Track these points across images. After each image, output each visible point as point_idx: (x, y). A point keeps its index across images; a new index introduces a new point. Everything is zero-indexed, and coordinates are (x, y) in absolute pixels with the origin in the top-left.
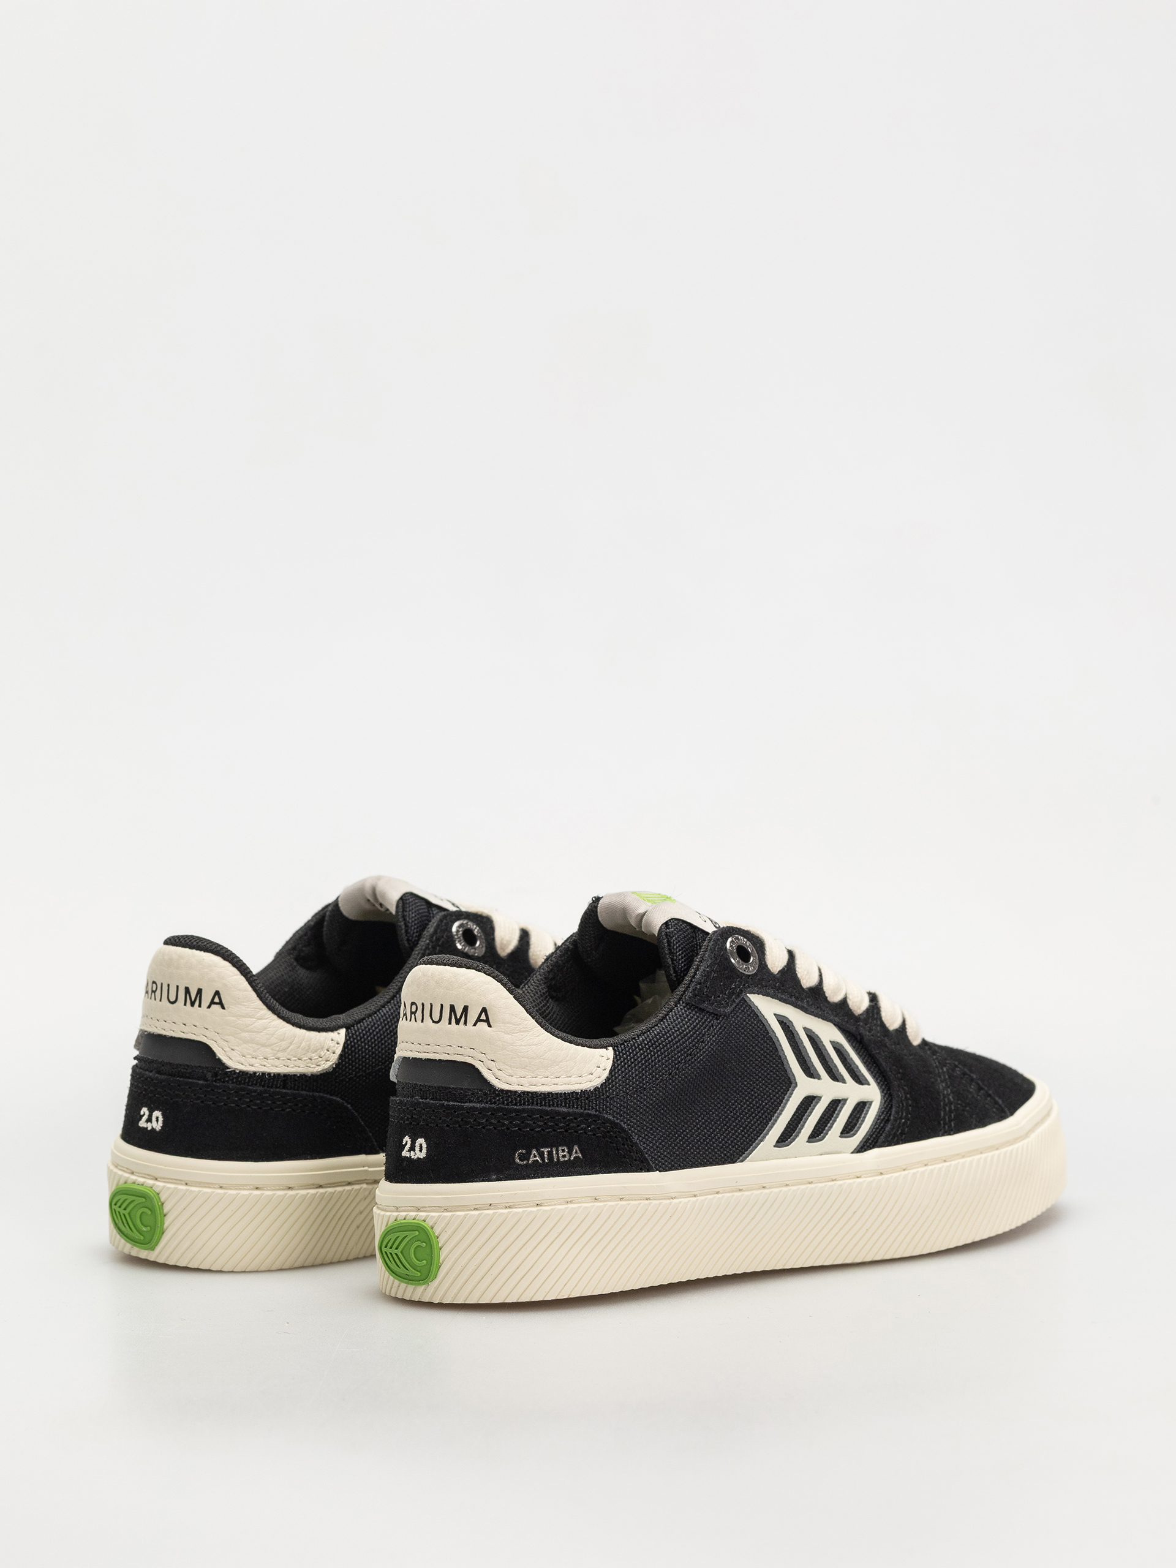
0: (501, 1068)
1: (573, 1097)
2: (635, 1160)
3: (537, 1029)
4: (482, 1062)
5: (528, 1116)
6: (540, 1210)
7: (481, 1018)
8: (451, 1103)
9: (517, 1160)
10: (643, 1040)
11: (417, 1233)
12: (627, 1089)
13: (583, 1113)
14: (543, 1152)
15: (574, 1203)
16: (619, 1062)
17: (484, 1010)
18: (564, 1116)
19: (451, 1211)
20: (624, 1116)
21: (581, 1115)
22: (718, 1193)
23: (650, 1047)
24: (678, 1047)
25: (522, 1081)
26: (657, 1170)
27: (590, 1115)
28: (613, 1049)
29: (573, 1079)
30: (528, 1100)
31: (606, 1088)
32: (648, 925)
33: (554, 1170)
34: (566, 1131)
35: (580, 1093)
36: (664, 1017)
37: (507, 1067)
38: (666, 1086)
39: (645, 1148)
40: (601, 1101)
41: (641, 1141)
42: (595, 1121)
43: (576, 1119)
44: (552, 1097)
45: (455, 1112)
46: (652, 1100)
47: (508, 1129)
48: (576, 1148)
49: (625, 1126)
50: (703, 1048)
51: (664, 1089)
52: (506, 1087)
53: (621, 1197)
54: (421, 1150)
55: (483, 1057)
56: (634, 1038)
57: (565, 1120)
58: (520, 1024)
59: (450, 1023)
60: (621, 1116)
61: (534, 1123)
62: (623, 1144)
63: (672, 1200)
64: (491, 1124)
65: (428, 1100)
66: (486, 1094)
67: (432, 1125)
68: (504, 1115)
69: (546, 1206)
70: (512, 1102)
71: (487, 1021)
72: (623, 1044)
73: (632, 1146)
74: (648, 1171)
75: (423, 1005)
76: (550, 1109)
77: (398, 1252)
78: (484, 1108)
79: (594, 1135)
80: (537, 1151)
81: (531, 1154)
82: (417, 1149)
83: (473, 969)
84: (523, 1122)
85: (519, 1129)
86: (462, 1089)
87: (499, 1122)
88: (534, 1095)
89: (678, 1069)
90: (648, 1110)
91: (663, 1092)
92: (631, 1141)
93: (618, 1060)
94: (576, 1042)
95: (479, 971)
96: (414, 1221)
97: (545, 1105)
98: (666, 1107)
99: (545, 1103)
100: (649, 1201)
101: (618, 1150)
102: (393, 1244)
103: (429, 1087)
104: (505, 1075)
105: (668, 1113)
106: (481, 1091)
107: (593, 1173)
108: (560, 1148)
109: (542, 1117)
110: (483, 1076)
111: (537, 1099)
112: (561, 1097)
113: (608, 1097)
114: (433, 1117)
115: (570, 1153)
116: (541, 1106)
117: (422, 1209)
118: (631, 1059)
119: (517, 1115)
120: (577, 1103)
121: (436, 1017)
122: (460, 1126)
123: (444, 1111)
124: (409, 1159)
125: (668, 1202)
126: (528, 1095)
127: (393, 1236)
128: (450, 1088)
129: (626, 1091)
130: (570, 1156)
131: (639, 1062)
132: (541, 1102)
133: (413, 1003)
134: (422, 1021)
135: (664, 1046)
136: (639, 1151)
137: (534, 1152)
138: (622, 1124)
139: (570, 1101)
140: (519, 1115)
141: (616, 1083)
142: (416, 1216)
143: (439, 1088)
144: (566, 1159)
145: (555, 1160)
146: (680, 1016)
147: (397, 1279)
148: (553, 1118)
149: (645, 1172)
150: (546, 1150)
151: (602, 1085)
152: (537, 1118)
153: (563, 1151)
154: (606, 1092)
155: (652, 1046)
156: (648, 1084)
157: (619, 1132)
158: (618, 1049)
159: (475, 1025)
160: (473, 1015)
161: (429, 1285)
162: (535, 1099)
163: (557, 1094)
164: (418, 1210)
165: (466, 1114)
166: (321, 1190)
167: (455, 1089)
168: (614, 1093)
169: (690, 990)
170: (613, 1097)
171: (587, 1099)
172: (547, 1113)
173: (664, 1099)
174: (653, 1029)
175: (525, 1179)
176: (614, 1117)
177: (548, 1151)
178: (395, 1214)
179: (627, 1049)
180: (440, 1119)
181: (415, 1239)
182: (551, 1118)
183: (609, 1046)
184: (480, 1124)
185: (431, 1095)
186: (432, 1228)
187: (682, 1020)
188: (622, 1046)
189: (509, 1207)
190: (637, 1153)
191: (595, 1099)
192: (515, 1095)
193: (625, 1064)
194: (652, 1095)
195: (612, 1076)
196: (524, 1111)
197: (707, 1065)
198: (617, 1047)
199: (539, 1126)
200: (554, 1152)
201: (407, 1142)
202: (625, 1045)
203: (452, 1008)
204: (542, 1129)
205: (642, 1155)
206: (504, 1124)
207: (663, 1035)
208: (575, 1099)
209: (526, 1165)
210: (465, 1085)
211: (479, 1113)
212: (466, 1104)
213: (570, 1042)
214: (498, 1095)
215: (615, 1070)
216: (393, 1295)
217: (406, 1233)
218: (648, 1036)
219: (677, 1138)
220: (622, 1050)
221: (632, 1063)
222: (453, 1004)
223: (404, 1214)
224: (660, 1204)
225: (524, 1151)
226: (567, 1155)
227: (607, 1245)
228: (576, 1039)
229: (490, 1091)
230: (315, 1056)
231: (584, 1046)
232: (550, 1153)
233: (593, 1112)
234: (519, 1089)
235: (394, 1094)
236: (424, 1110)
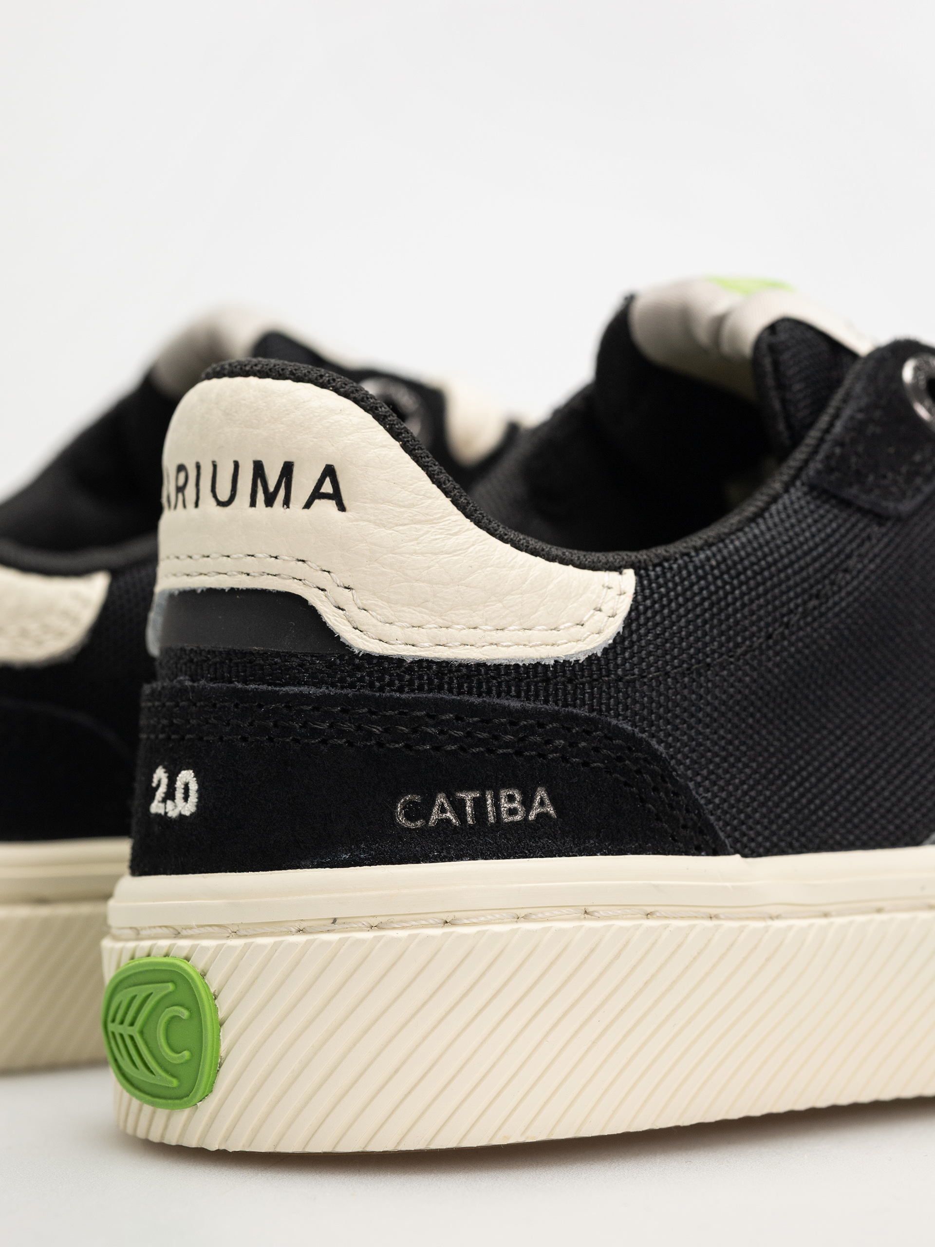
0: (366, 603)
1: (536, 675)
2: (685, 827)
3: (454, 518)
4: (323, 590)
5: (428, 716)
6: (452, 933)
7: (323, 490)
8: (252, 686)
9: (401, 820)
10: (708, 559)
11: (171, 987)
12: (666, 663)
13: (558, 712)
14: (463, 801)
15: (534, 921)
16: (648, 602)
17: (329, 472)
18: (515, 717)
19: (245, 936)
20: (658, 726)
21: (554, 716)
22: (879, 911)
23: (722, 573)
24: (788, 578)
25: (415, 635)
26: (736, 852)
27: (575, 718)
28: (636, 574)
29: (536, 635)
30: (429, 679)
31: (615, 659)
32: (735, 337)
33: (486, 843)
34: (519, 753)
35: (555, 666)
36: (760, 514)
37: (380, 603)
38: (760, 663)
39: (709, 802)
40: (604, 688)
41: (698, 785)
42: (588, 733)
43: (541, 725)
44: (486, 674)
45: (261, 706)
46: (725, 692)
47: (380, 745)
48: (541, 793)
49: (661, 748)
50: (847, 583)
51: (754, 669)
52: (377, 648)
53: (649, 909)
54: (186, 798)
55: (324, 580)
56: (688, 554)
57: (515, 728)
58: (413, 506)
59: (253, 504)
60: (651, 724)
61: (442, 732)
62: (655, 789)
63: (770, 922)
64: (341, 733)
65: (202, 682)
66: (330, 665)
67: (211, 738)
68: (372, 713)
69: (465, 925)
70: (391, 684)
71: (336, 496)
72: (660, 564)
73: (676, 794)
74: (715, 853)
75: (198, 467)
76: (480, 700)
77: (134, 1031)
78: (326, 697)
79: (585, 764)
80: (450, 796)
81: (433, 804)
82: (179, 794)
83: (310, 381)
84: (415, 731)
85: (407, 747)
86: (278, 655)
87: (359, 728)
88: (444, 668)
89: (787, 625)
90: (716, 715)
91: (751, 677)
92: (675, 782)
93: (645, 598)
94: (548, 553)
95: (323, 386)
96: (166, 960)
97: (470, 693)
98: (759, 710)
99: (470, 688)
100: (715, 922)
101: (642, 800)
102: (126, 1013)
103: (209, 652)
104: (375, 621)
105: (765, 727)
106: (320, 657)
107: (580, 853)
108: (504, 793)
109: (462, 719)
110: (325, 623)
111: (451, 678)
112: (507, 674)
113: (620, 679)
114: (213, 721)
115: (527, 804)
116: (459, 694)
117: (184, 933)
118: (677, 596)
119: (401, 713)
120: (546, 690)
121: (224, 493)
122: (271, 740)
123: (236, 706)
124: (163, 819)
125: (759, 924)
126: (429, 668)
127: (123, 997)
128: (251, 653)
129: (664, 667)
130: (527, 812)
131: (696, 606)
132: (460, 686)
133: (181, 468)
134: (197, 505)
135: (756, 574)
136: (693, 806)
137: (441, 799)
138: (654, 742)
139: (528, 685)
140: (405, 714)
141: (641, 648)
142: (171, 947)
143: (228, 653)
144: (518, 818)
145: (492, 819)
146: (796, 512)
147: (138, 1097)
148: (488, 722)
149: (708, 854)
150: (468, 797)
151: (606, 651)
152: (448, 721)
153: (511, 799)
154: (617, 666)
155: (727, 572)
156: (716, 655)
157: (645, 760)
158: (648, 575)
159: (308, 505)
160: (303, 486)
161: (197, 1108)
162: (446, 679)
163: (497, 667)
164: (177, 935)
165: (285, 711)
166: (44, 911)
167: (263, 655)
168: (636, 671)
169: (820, 456)
170: (634, 681)
171: (570, 681)
172: (473, 710)
173: (754, 693)
174: (733, 537)
175: (418, 862)
176: (634, 725)
177: (474, 799)
178: (131, 945)
179: (669, 575)
180: (228, 724)
181: (164, 1002)
182: (482, 721)
183: (626, 567)
184: (315, 732)
185: (212, 670)
186: (203, 975)
187: (800, 522)
188: (658, 569)
189: (379, 927)
190: (688, 811)
191: (590, 683)
192: (399, 667)
193: (663, 607)
194: (725, 680)
195: (631, 633)
196: (417, 704)
197: (856, 624)
198: (646, 570)
199: (454, 740)
200: (489, 802)
201: (159, 782)
202: (664, 568)
203: (259, 469)
204: (462, 748)
205: (699, 815)
206: (371, 734)
207: (755, 550)
208: (542, 681)
209: (421, 831)
210: (285, 645)
211: (314, 709)
212: (284, 689)
213: (534, 553)
214: (359, 668)
215: (637, 619)
216: (141, 1134)
217: (149, 988)
218: (720, 551)
219: (785, 783)
220: (657, 577)
221: (680, 606)
222: (259, 459)
223: (146, 944)
224: (742, 929)
225: (417, 798)
226: (521, 810)
227: (613, 1022)
228: (547, 547)
229: (341, 657)
230: (33, 627)
231: (567, 564)
232: (479, 804)
233: (583, 712)
234: (408, 652)
235: (152, 676)
236: (195, 704)
